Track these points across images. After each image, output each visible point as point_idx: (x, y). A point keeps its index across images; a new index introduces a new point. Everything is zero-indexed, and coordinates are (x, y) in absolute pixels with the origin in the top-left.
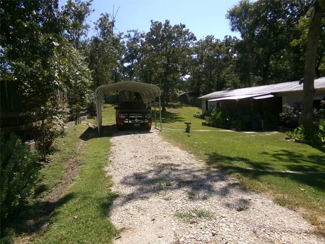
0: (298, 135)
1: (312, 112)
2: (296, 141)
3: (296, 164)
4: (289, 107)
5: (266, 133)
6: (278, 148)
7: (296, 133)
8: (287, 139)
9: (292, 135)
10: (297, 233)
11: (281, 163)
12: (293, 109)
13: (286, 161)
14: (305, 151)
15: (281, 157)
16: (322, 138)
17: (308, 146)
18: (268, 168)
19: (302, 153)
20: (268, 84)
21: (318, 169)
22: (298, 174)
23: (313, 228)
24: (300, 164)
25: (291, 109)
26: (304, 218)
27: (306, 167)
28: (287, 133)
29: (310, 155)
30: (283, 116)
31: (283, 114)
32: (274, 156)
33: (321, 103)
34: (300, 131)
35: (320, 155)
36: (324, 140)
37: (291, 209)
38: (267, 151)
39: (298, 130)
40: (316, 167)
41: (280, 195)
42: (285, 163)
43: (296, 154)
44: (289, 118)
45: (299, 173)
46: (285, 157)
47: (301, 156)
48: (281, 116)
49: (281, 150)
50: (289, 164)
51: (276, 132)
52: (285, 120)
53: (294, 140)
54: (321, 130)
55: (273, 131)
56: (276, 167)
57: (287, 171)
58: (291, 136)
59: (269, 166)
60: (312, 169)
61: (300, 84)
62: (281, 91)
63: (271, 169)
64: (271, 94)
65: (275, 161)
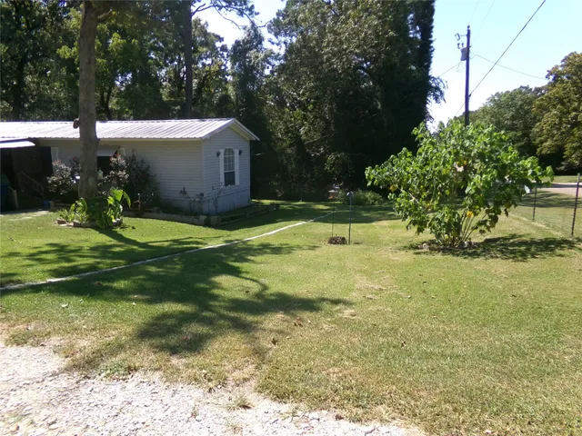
0: (77, 214)
1: (97, 176)
2: (76, 225)
3: (67, 265)
4: (63, 166)
5: (24, 214)
6: (40, 242)
7: (75, 210)
8: (60, 222)
9: (69, 216)
10: (38, 382)
11: (41, 267)
12: (70, 169)
13: (51, 262)
14: (86, 241)
15: (44, 256)
16: (112, 217)
17: (93, 231)
18: (12, 281)
19: (81, 244)
20: (26, 119)
21: (100, 266)
22: (67, 281)
23: (65, 362)
24: (73, 264)
25: (67, 171)
26: (55, 352)
27: (82, 267)
28: (60, 212)
29: (92, 245)
30: (53, 182)
31: (55, 179)
32: (31, 256)
33: (111, 162)
34: (80, 209)
35: (109, 243)
36: (115, 218)
37: (38, 344)
38: (18, 250)
39: (77, 206)
40: (99, 263)
41: (21, 327)
42: (48, 267)
43: (72, 248)
44: (64, 186)
45: (68, 278)
46: (49, 257)
47: (77, 251)
48: (50, 182)
49: (47, 245)
50: (55, 266)
51: (44, 213)
52: (58, 189)
53: (72, 224)
54: (111, 205)
55: (37, 211)
56: (29, 277)
57: (49, 280)
58: (67, 218)
59: (15, 278)
60: (92, 268)
61: (75, 127)
62: (48, 136)
63: (19, 282)
64: (30, 139)
65: (31, 265)
